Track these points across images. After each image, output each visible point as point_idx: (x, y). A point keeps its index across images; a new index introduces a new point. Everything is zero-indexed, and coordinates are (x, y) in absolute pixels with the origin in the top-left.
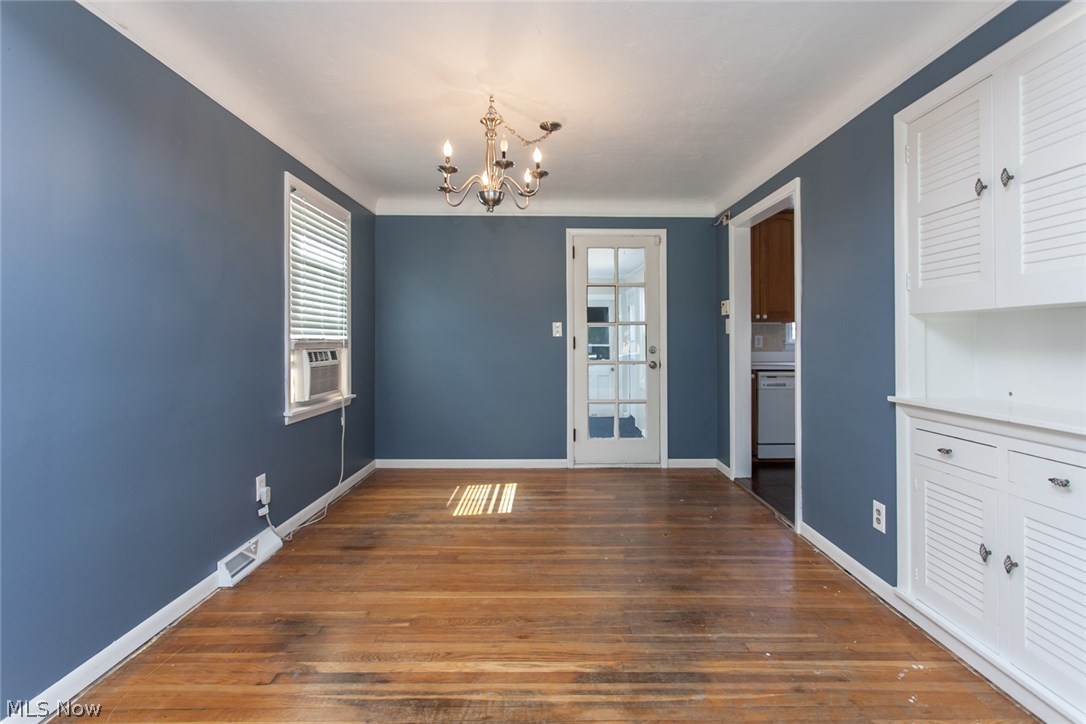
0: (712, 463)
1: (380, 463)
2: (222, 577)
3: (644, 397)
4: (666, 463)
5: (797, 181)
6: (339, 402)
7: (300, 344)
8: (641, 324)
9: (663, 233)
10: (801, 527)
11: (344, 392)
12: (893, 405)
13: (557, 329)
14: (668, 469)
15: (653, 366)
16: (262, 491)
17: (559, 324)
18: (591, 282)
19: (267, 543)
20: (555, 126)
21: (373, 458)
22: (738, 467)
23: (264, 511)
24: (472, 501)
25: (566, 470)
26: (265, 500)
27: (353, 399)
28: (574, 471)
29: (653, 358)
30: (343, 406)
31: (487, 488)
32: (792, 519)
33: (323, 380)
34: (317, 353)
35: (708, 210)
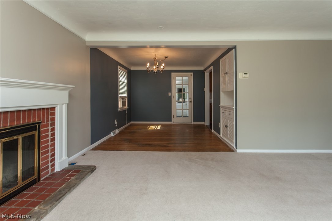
0: (203, 123)
1: (132, 122)
2: (112, 135)
3: (188, 109)
4: (193, 123)
5: (212, 66)
6: (126, 108)
7: (121, 97)
8: (188, 93)
9: (192, 73)
10: (213, 131)
11: (126, 107)
12: (220, 106)
13: (169, 94)
14: (193, 124)
15: (190, 102)
16: (116, 122)
17: (170, 93)
18: (177, 84)
19: (117, 131)
20: (167, 57)
21: (131, 121)
22: (207, 123)
23: (116, 126)
24: (152, 128)
25: (172, 124)
26: (117, 124)
27: (128, 108)
28: (173, 124)
29: (190, 100)
30: (127, 109)
31: (155, 126)
32: (212, 130)
33: (124, 104)
34: (123, 98)
35: (202, 68)
